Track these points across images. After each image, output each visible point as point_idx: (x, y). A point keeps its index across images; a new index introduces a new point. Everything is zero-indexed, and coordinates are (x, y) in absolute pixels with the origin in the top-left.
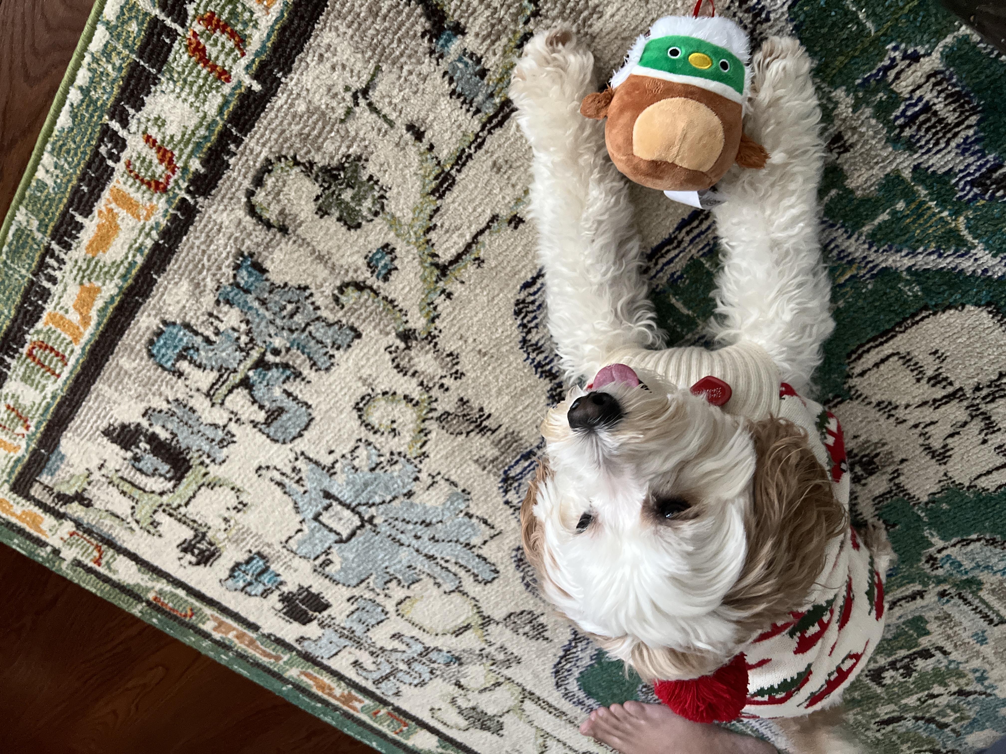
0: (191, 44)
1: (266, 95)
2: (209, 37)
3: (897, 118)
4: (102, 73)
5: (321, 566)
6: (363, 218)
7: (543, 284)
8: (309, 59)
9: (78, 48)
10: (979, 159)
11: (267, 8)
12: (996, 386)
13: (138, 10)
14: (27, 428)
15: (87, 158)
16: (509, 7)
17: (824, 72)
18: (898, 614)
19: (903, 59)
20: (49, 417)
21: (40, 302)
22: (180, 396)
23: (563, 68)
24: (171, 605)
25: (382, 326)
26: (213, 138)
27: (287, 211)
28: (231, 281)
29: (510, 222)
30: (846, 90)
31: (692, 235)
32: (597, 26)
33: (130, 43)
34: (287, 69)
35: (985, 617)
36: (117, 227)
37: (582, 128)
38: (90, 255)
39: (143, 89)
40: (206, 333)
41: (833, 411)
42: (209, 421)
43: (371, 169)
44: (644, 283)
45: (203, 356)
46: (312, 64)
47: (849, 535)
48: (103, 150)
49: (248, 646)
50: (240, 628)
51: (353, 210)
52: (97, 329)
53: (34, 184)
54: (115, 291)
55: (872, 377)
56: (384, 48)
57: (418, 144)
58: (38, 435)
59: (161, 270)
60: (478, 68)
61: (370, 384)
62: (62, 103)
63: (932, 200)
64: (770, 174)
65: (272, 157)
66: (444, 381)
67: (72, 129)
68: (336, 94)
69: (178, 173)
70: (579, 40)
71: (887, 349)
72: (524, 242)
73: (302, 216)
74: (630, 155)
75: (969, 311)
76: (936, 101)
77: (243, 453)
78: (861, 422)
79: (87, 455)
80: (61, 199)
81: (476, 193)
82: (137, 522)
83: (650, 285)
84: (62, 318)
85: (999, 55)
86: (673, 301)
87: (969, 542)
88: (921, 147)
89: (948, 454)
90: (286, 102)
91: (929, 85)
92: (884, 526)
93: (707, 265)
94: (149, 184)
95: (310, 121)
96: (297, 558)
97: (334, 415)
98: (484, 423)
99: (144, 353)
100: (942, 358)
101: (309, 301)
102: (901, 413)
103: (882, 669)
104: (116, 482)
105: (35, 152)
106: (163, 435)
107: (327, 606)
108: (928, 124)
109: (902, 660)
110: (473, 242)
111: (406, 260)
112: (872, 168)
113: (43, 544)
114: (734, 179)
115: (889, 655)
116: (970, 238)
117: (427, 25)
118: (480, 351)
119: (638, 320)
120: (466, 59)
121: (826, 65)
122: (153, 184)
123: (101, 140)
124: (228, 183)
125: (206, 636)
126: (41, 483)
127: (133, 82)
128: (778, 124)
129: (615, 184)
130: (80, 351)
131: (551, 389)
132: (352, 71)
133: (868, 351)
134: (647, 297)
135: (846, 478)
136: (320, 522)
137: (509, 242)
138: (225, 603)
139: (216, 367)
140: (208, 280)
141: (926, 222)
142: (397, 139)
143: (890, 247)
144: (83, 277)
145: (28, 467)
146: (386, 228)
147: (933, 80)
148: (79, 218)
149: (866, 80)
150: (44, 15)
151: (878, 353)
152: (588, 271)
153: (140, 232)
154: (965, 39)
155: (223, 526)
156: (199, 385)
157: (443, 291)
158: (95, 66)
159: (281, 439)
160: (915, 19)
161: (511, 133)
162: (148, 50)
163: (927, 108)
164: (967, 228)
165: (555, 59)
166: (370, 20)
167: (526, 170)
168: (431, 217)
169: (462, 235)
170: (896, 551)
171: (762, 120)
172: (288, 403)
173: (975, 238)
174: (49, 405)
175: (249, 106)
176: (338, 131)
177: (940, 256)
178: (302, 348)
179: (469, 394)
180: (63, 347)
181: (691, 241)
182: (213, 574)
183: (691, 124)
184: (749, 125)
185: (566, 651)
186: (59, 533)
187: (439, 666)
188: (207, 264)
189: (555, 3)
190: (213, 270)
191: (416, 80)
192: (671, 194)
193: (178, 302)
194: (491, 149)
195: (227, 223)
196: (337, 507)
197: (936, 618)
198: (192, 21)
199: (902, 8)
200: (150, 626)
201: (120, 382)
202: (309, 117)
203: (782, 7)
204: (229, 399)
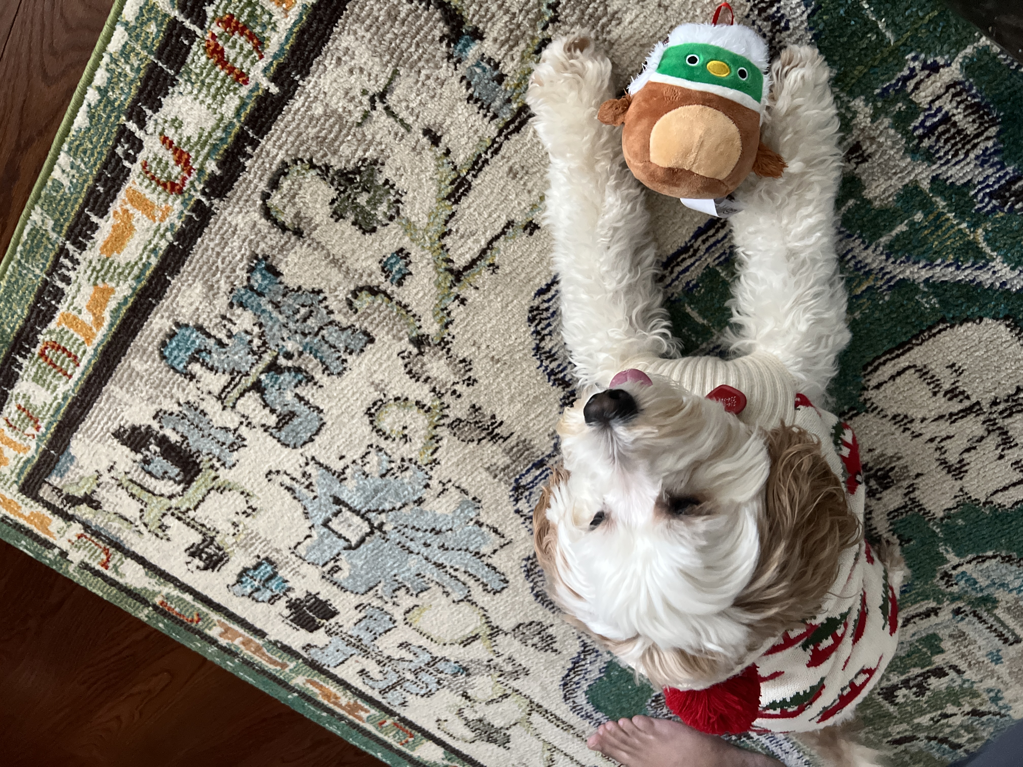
0: (209, 46)
1: (283, 97)
2: (227, 40)
3: (916, 128)
4: (120, 74)
5: (329, 572)
6: (378, 222)
7: (557, 291)
8: (326, 63)
9: (97, 48)
10: (998, 170)
11: (286, 11)
12: (1014, 401)
13: (158, 12)
14: (38, 428)
15: (104, 158)
16: (528, 12)
17: (842, 81)
18: (912, 632)
19: (923, 69)
20: (59, 418)
21: (53, 302)
22: (191, 399)
23: (581, 74)
24: (177, 610)
25: (395, 332)
26: (229, 140)
27: (302, 215)
28: (245, 283)
29: (525, 229)
30: (865, 100)
31: (708, 244)
32: (616, 32)
33: (149, 44)
34: (305, 72)
35: (1000, 636)
36: (132, 228)
37: (599, 134)
38: (104, 256)
39: (160, 90)
40: (219, 336)
41: (849, 423)
42: (220, 425)
43: (388, 173)
44: (659, 291)
45: (215, 359)
46: (330, 68)
47: (864, 548)
48: (119, 151)
49: (254, 653)
50: (248, 635)
51: (369, 214)
52: (110, 330)
53: (49, 183)
54: (128, 292)
55: (888, 389)
56: (402, 52)
57: (434, 148)
58: (49, 436)
59: (175, 271)
60: (496, 73)
61: (383, 390)
62: (79, 104)
63: (949, 212)
64: (787, 183)
65: (288, 160)
66: (456, 387)
67: (89, 129)
68: (353, 98)
69: (194, 174)
70: (597, 47)
71: (903, 362)
72: (539, 248)
73: (317, 220)
74: (647, 162)
75: (987, 324)
76: (955, 111)
77: (253, 457)
78: (876, 435)
79: (96, 457)
80: (76, 199)
81: (491, 198)
82: (146, 525)
83: (665, 293)
84: (75, 318)
85: (1019, 67)
86: (688, 310)
87: (984, 559)
88: (940, 158)
89: (964, 469)
90: (303, 105)
91: (949, 96)
92: (898, 541)
93: (723, 275)
94: (164, 185)
95: (327, 125)
96: (305, 564)
97: (346, 420)
98: (496, 431)
99: (156, 354)
100: (959, 372)
101: (323, 305)
102: (916, 427)
103: (895, 688)
104: (126, 484)
105: (52, 151)
106: (174, 438)
107: (334, 613)
108: (947, 135)
109: (915, 679)
110: (488, 248)
111: (420, 265)
112: (890, 178)
113: (50, 546)
114: (750, 187)
115: (902, 673)
116: (988, 250)
117: (446, 30)
118: (493, 358)
119: (652, 328)
120: (483, 64)
121: (845, 74)
122: (169, 185)
123: (117, 141)
124: (244, 185)
125: (213, 642)
126: (50, 485)
127: (151, 83)
128: (796, 133)
129: (631, 191)
130: (92, 352)
131: (564, 397)
132: (370, 75)
133: (884, 363)
134: (662, 305)
135: (862, 490)
136: (329, 528)
137: (524, 249)
138: (232, 609)
139: (229, 370)
140: (222, 282)
141: (944, 233)
142: (413, 143)
143: (908, 259)
144: (97, 278)
145: (37, 468)
146: (401, 232)
147: (952, 90)
148: (94, 219)
149: (886, 90)
150: (62, 15)
151: (894, 365)
152: (603, 278)
153: (155, 233)
154: (985, 50)
155: (232, 531)
156: (211, 387)
157: (457, 297)
158: (113, 66)
159: (292, 444)
160: (935, 29)
161: (528, 138)
162: (166, 52)
163: (947, 118)
164: (985, 240)
165: (572, 65)
166: (389, 24)
167: (542, 176)
168: (446, 222)
169: (477, 241)
170: (910, 567)
171: (780, 129)
172: (300, 408)
173: (993, 251)
174: (59, 406)
175: (266, 109)
176: (354, 135)
177: (958, 268)
178: (315, 353)
179: (481, 401)
180: (75, 347)
181: (707, 250)
182: (220, 579)
183: (708, 132)
184: (767, 133)
185: (574, 663)
186: (67, 535)
187: (446, 677)
188: (221, 266)
189: (574, 9)
190: (227, 273)
191: (434, 85)
192: (687, 202)
193: (191, 304)
194: (508, 155)
195: (242, 225)
196: (346, 513)
197: (951, 636)
198: (211, 23)
199: (922, 19)
200: (156, 631)
201: (132, 384)
202: (326, 121)
203: (801, 16)
204: (240, 402)
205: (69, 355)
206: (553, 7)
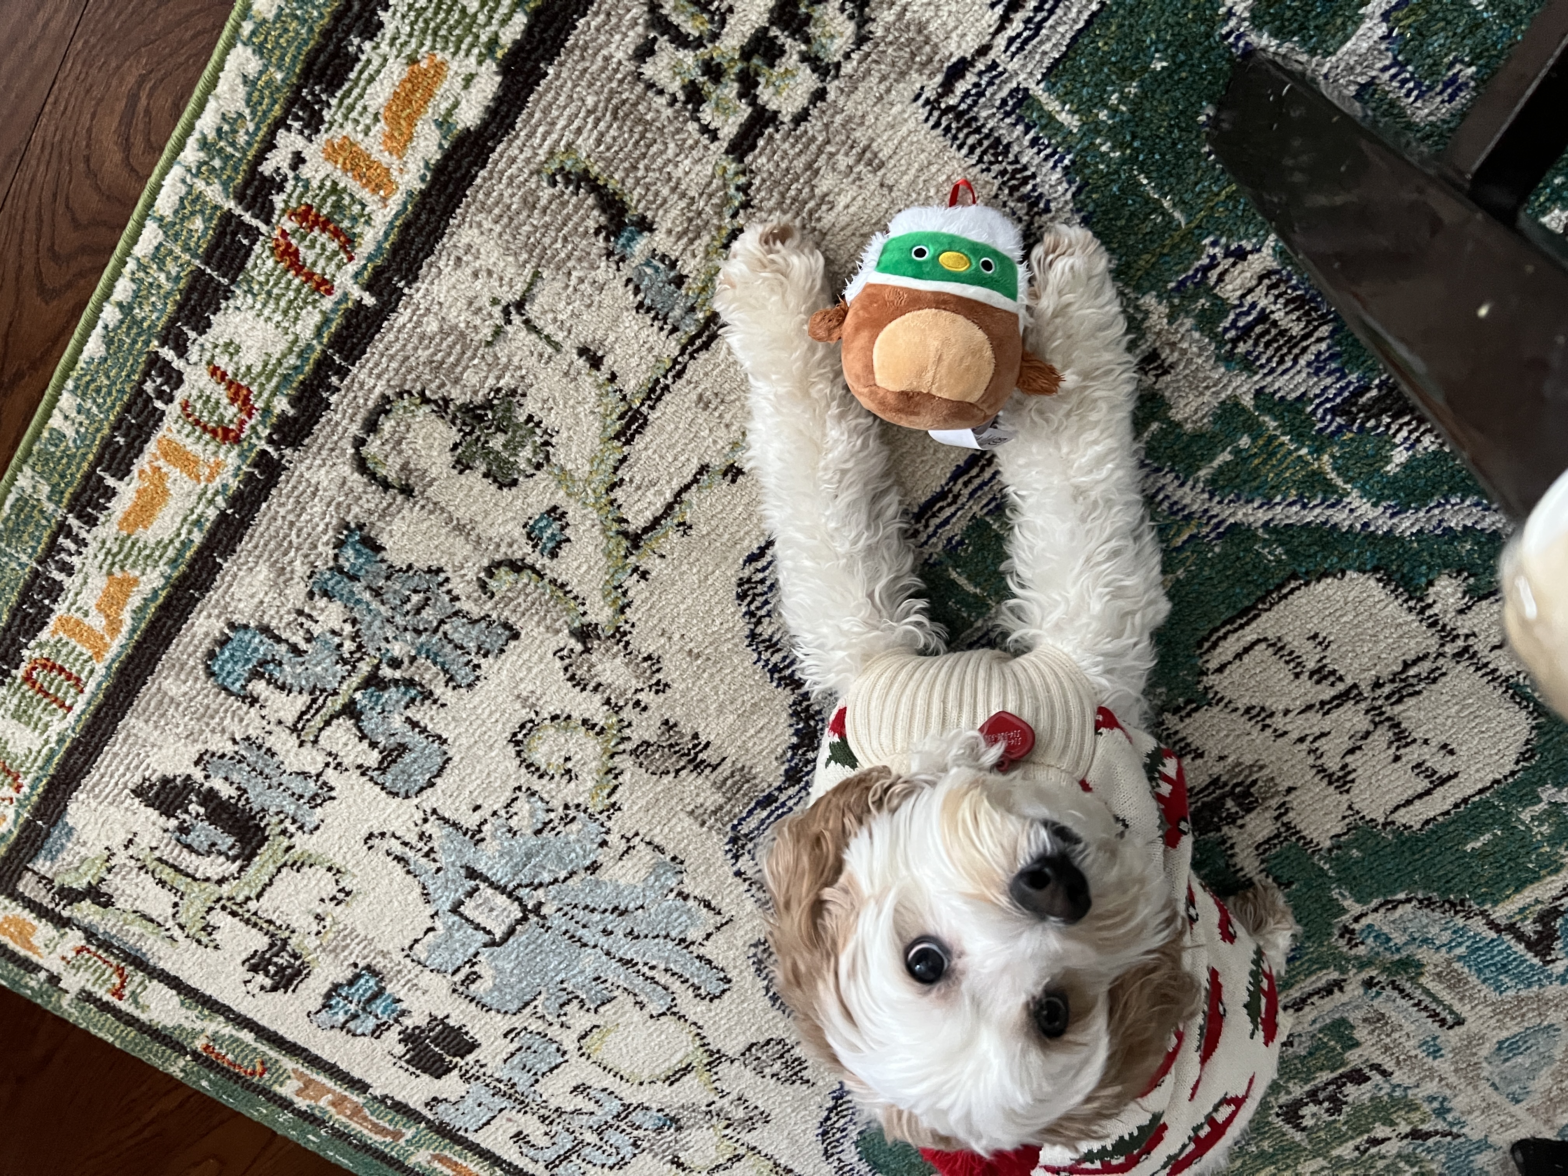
0: (278, 246)
1: (382, 310)
2: (303, 237)
3: (1226, 330)
4: (151, 284)
5: (463, 982)
6: (520, 472)
8: (441, 264)
9: (118, 251)
10: (1338, 380)
11: (384, 199)
12: (1401, 680)
13: (205, 203)
14: (18, 789)
15: (126, 398)
16: (710, 196)
17: (1126, 273)
18: (1311, 1017)
19: (1226, 256)
20: (51, 771)
21: (47, 602)
22: (253, 733)
23: (784, 273)
24: (230, 1057)
25: (548, 621)
26: (307, 368)
27: (412, 466)
28: (331, 564)
29: (725, 474)
30: (1158, 296)
31: (971, 487)
33: (192, 245)
34: (412, 277)
35: (1434, 1015)
36: (166, 492)
37: (812, 349)
38: (124, 533)
39: (209, 305)
40: (293, 639)
42: (295, 769)
43: (531, 406)
44: (910, 551)
45: (287, 673)
46: (446, 271)
48: (149, 387)
49: (350, 1117)
50: (339, 1089)
51: (507, 462)
52: (131, 638)
53: (46, 434)
54: (159, 583)
55: (1235, 671)
56: (545, 249)
57: (594, 372)
58: (35, 799)
59: (229, 550)
60: (672, 274)
61: (534, 705)
62: (92, 325)
63: (1283, 434)
64: (1064, 401)
65: (390, 393)
66: (639, 696)
67: (106, 360)
68: (480, 309)
69: (257, 416)
70: (803, 238)
71: (1250, 634)
72: (746, 500)
73: (434, 472)
75: (1351, 580)
76: (1273, 308)
77: (345, 815)
78: (1227, 736)
79: (107, 827)
80: (84, 455)
81: (677, 436)
82: (182, 927)
84: (78, 623)
86: (954, 575)
87: (1395, 905)
88: (1262, 367)
89: (1350, 778)
90: (410, 320)
91: (1262, 289)
93: (994, 527)
94: (214, 432)
95: (444, 345)
96: (427, 972)
97: (481, 753)
98: (701, 756)
99: (200, 671)
100: (1325, 644)
101: (444, 589)
102: (1279, 723)
103: (1299, 1104)
104: (151, 866)
105: (50, 390)
106: (226, 791)
107: (473, 1046)
108: (1267, 338)
109: (1324, 1089)
110: (676, 502)
111: (583, 528)
112: (1201, 394)
113: (34, 968)
114: (1018, 406)
115: (1307, 1081)
116: (1339, 482)
117: (603, 220)
118: (691, 651)
120: (655, 262)
121: (1128, 265)
122: (220, 431)
123: (146, 374)
124: (328, 429)
125: (286, 1104)
126: (35, 873)
127: (195, 296)
128: (1068, 337)
129: (858, 424)
130: (103, 671)
131: (794, 703)
132: (501, 279)
133: (1225, 637)
134: (914, 573)
135: (1187, 842)
136: (461, 915)
137: (725, 501)
138: (316, 1050)
139: (307, 688)
140: (298, 563)
141: (1280, 462)
142: (565, 367)
143: (1239, 498)
144: (113, 564)
145: (16, 847)
146: (553, 485)
147: (1266, 282)
148: (110, 481)
149: (1182, 283)
150: (67, 207)
151: (1238, 639)
152: (832, 537)
153: (200, 499)
155: (315, 928)
156: (281, 714)
157: (636, 569)
158: (142, 274)
159: (403, 791)
160: (1235, 207)
161: (721, 357)
162: (217, 254)
163: (1263, 316)
164: (1334, 469)
165: (773, 262)
166: (525, 213)
167: (743, 406)
168: (616, 469)
169: (660, 493)
171: (1047, 333)
172: (413, 738)
173: (1346, 482)
174: (52, 753)
175: (359, 326)
176: (483, 357)
177: (1304, 506)
178: (433, 657)
179: (676, 715)
180: (78, 666)
181: (972, 494)
182: (297, 1003)
184: (1031, 340)
185: (836, 1099)
186: (58, 949)
187: (646, 1134)
188: (295, 541)
189: (771, 191)
190: (305, 550)
191: (589, 291)
192: (938, 435)
193: (252, 596)
194: (695, 378)
195: (325, 483)
196: (486, 891)
197: (1365, 1020)
198: (280, 216)
199: (1218, 194)
200: (197, 1092)
201: (163, 715)
202: (442, 339)
203: (1064, 194)
204: (324, 734)
205: (69, 677)
206: (743, 189)
